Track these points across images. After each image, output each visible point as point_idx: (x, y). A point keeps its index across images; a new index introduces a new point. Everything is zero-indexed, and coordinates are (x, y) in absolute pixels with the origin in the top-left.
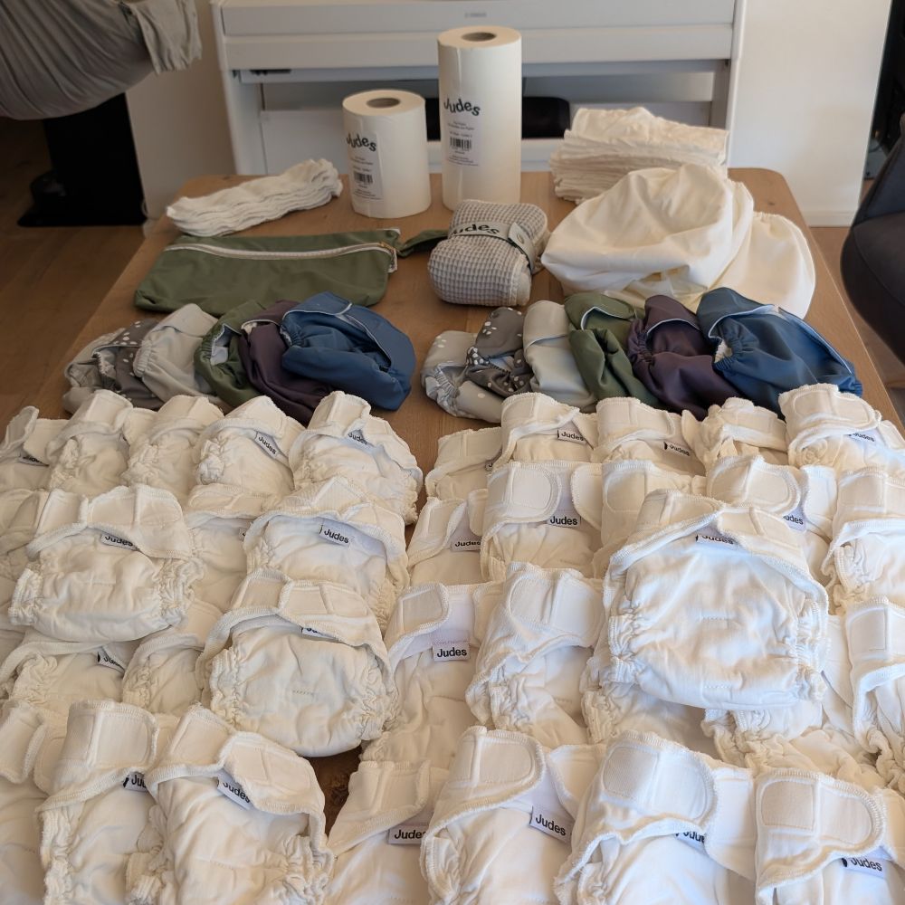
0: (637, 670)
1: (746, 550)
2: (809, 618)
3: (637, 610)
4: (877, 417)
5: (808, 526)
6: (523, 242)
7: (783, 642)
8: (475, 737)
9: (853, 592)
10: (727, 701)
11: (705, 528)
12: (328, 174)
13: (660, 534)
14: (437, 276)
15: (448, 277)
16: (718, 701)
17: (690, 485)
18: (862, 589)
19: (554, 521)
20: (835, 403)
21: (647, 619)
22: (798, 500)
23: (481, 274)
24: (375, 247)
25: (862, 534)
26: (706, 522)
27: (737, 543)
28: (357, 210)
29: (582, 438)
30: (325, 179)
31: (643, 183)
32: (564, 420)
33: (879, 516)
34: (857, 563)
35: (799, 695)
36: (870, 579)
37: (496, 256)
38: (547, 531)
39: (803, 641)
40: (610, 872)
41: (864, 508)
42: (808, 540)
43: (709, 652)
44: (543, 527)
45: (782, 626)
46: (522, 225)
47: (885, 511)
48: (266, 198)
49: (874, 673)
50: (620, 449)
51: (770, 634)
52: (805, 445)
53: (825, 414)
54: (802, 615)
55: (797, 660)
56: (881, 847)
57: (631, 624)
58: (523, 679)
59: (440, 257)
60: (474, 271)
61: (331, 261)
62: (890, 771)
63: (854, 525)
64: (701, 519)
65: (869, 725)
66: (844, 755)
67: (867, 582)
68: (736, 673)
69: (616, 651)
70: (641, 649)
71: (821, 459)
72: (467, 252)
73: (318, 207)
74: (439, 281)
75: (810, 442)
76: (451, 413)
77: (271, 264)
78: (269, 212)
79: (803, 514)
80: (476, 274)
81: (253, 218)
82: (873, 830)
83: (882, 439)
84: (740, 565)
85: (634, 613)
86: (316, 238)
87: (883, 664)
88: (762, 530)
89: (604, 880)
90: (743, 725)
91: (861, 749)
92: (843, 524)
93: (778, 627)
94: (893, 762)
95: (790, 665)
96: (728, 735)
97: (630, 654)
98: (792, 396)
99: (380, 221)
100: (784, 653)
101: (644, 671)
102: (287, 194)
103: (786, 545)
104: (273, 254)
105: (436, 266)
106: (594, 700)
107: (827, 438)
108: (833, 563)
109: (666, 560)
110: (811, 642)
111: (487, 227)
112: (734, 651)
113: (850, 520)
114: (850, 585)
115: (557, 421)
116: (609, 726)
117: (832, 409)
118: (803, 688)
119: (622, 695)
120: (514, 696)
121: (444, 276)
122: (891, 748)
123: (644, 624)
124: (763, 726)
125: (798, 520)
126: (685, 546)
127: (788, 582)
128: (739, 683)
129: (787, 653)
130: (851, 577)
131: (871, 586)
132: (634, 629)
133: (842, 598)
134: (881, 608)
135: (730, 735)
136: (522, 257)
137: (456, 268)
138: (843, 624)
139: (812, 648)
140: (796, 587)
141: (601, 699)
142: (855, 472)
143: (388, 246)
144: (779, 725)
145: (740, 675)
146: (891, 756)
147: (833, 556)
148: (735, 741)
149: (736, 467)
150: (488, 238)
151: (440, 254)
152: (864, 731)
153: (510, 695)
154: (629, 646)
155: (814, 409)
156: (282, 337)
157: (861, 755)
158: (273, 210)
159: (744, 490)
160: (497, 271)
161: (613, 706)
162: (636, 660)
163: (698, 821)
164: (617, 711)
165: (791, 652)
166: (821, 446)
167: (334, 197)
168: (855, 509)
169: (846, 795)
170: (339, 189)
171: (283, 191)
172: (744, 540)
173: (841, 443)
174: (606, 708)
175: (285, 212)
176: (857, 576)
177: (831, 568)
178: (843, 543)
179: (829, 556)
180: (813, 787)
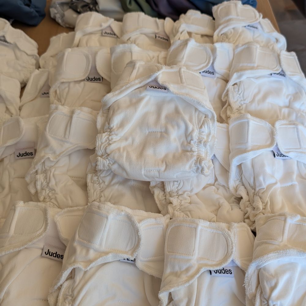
0: (110, 163)
1: (173, 93)
2: (205, 129)
3: (112, 130)
4: (260, 16)
5: (217, 75)
7: (190, 143)
8: (15, 207)
9: (237, 109)
10: (157, 178)
11: (152, 81)
13: (127, 86)
16: (153, 178)
17: (158, 57)
18: (241, 108)
19: (89, 79)
20: (239, 10)
21: (116, 135)
22: (211, 62)
25: (244, 78)
26: (153, 78)
27: (168, 89)
29: (115, 34)
32: (105, 25)
33: (252, 68)
34: (240, 94)
35: (197, 172)
36: (246, 102)
38: (85, 85)
39: (200, 142)
40: (77, 286)
41: (245, 64)
42: (217, 83)
43: (149, 152)
44: (82, 83)
45: (189, 134)
47: (256, 65)
49: (240, 156)
50: (131, 39)
51: (183, 139)
52: (222, 32)
53: (233, 16)
54: (201, 127)
55: (197, 153)
56: (233, 261)
57: (108, 138)
58: (54, 169)
62: (246, 208)
63: (239, 74)
64: (150, 76)
65: (238, 182)
66: (223, 201)
67: (244, 104)
68: (162, 162)
69: (100, 153)
70: (112, 152)
71: (229, 39)
75: (225, 30)
76: (63, 26)
79: (214, 69)
82: (227, 252)
83: (262, 27)
84: (171, 101)
85: (110, 132)
87: (245, 151)
88: (184, 80)
89: (73, 291)
90: (168, 189)
91: (233, 195)
92: (234, 73)
93: (188, 135)
94: (248, 203)
95: (192, 156)
96: (162, 193)
97: (106, 155)
98: (218, 8)
100: (189, 149)
101: (114, 164)
103: (196, 88)
106: (92, 179)
107: (234, 28)
108: (227, 95)
109: (131, 101)
110: (205, 142)
112: (163, 150)
113: (237, 71)
114: (235, 106)
115: (101, 26)
116: (98, 193)
117: (237, 13)
118: (198, 168)
119: (106, 175)
120: (48, 180)
122: (248, 195)
123: (115, 138)
124: (179, 188)
125: (212, 72)
126: (140, 92)
127: (196, 109)
128: (163, 168)
129: (191, 149)
130: (236, 102)
131: (246, 106)
132: (109, 141)
133: (231, 113)
134: (246, 120)
135: (163, 193)
138: (228, 128)
139: (205, 145)
140: (200, 111)
141: (95, 178)
142: (243, 45)
144: (188, 187)
145: (164, 163)
146: (248, 200)
147: (228, 91)
148: (165, 196)
149: (180, 46)
152: (235, 186)
153: (46, 178)
154: (105, 151)
155: (228, 13)
157: (233, 199)
159: (183, 58)
161: (101, 181)
162: (109, 158)
163: (130, 252)
164: (103, 184)
165: (193, 149)
166: (230, 32)
168: (241, 65)
169: (215, 231)
172: (172, 87)
173: (240, 31)
174: (98, 182)
176: (239, 101)
177: (226, 98)
178: (233, 84)
179: (225, 91)
180: (196, 229)
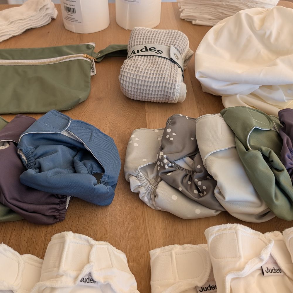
6: (178, 59)
12: (49, 6)
14: (126, 85)
15: (133, 86)
23: (155, 84)
24: (80, 57)
28: (66, 28)
30: (47, 9)
31: (250, 19)
37: (165, 72)
46: (176, 46)
48: (12, 23)
59: (128, 73)
60: (151, 83)
61: (53, 67)
72: (145, 69)
73: (44, 26)
74: (127, 88)
76: (151, 206)
77: (15, 68)
78: (14, 31)
80: (152, 85)
81: (4, 35)
86: (43, 49)
99: (81, 36)
102: (25, 19)
104: (16, 61)
105: (125, 79)
111: (154, 48)
121: (130, 85)
136: (180, 70)
137: (139, 81)
143: (89, 56)
150: (157, 57)
151: (127, 70)
156: (19, 156)
158: (16, 30)
160: (166, 83)
167: (53, 19)
170: (55, 14)
171: (22, 18)
175: (24, 30)
